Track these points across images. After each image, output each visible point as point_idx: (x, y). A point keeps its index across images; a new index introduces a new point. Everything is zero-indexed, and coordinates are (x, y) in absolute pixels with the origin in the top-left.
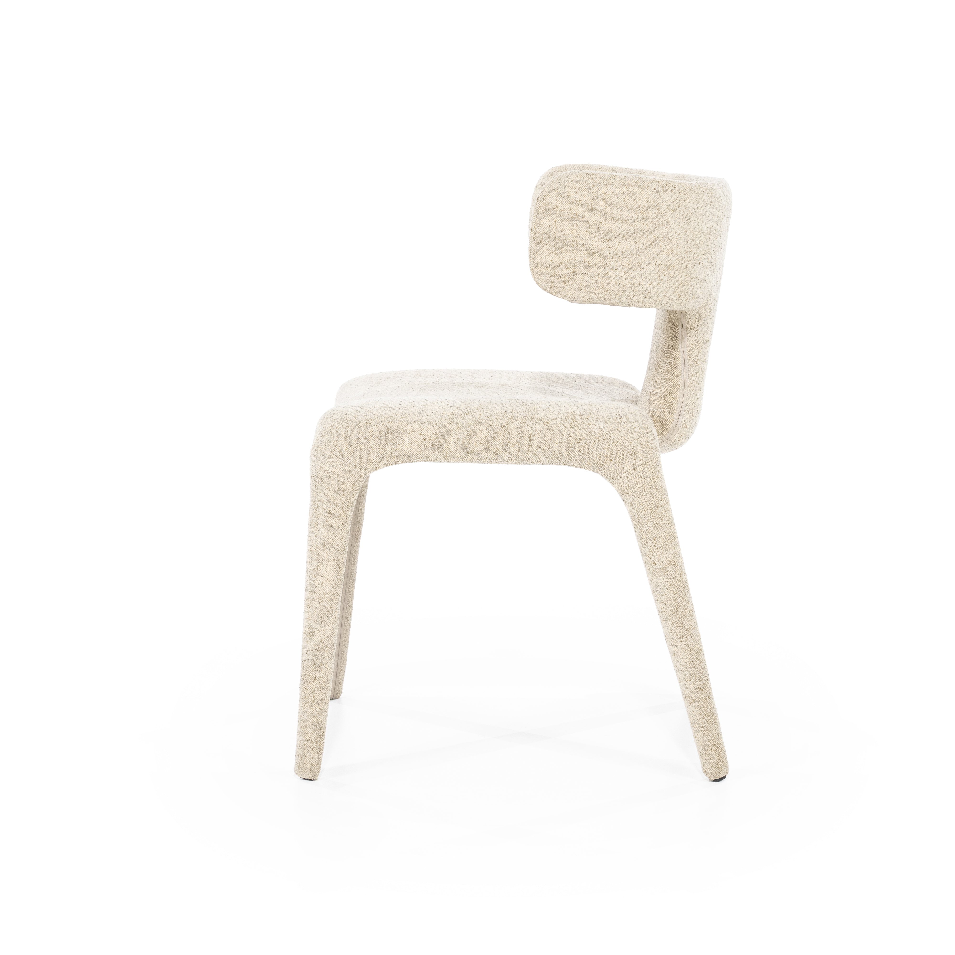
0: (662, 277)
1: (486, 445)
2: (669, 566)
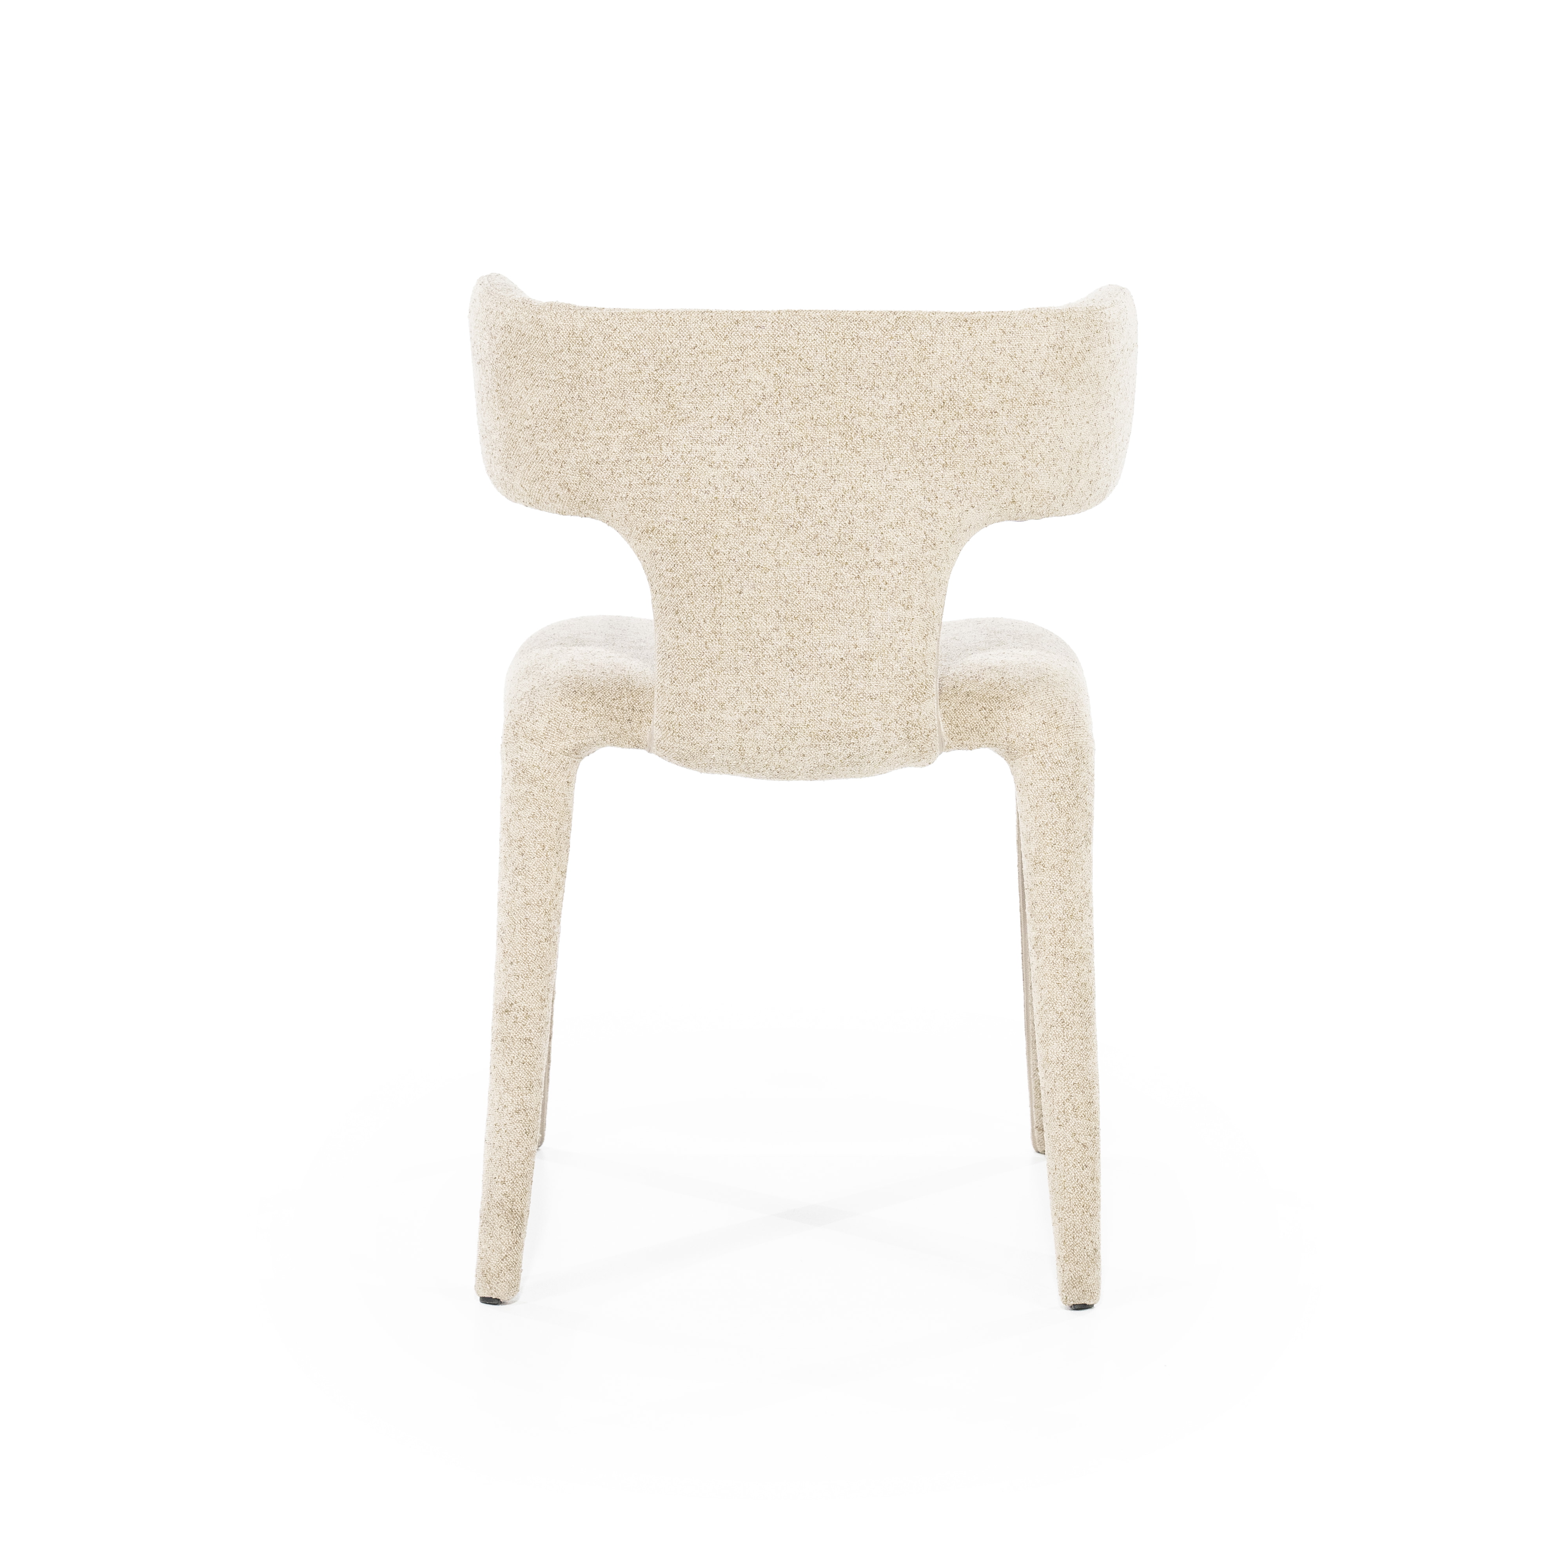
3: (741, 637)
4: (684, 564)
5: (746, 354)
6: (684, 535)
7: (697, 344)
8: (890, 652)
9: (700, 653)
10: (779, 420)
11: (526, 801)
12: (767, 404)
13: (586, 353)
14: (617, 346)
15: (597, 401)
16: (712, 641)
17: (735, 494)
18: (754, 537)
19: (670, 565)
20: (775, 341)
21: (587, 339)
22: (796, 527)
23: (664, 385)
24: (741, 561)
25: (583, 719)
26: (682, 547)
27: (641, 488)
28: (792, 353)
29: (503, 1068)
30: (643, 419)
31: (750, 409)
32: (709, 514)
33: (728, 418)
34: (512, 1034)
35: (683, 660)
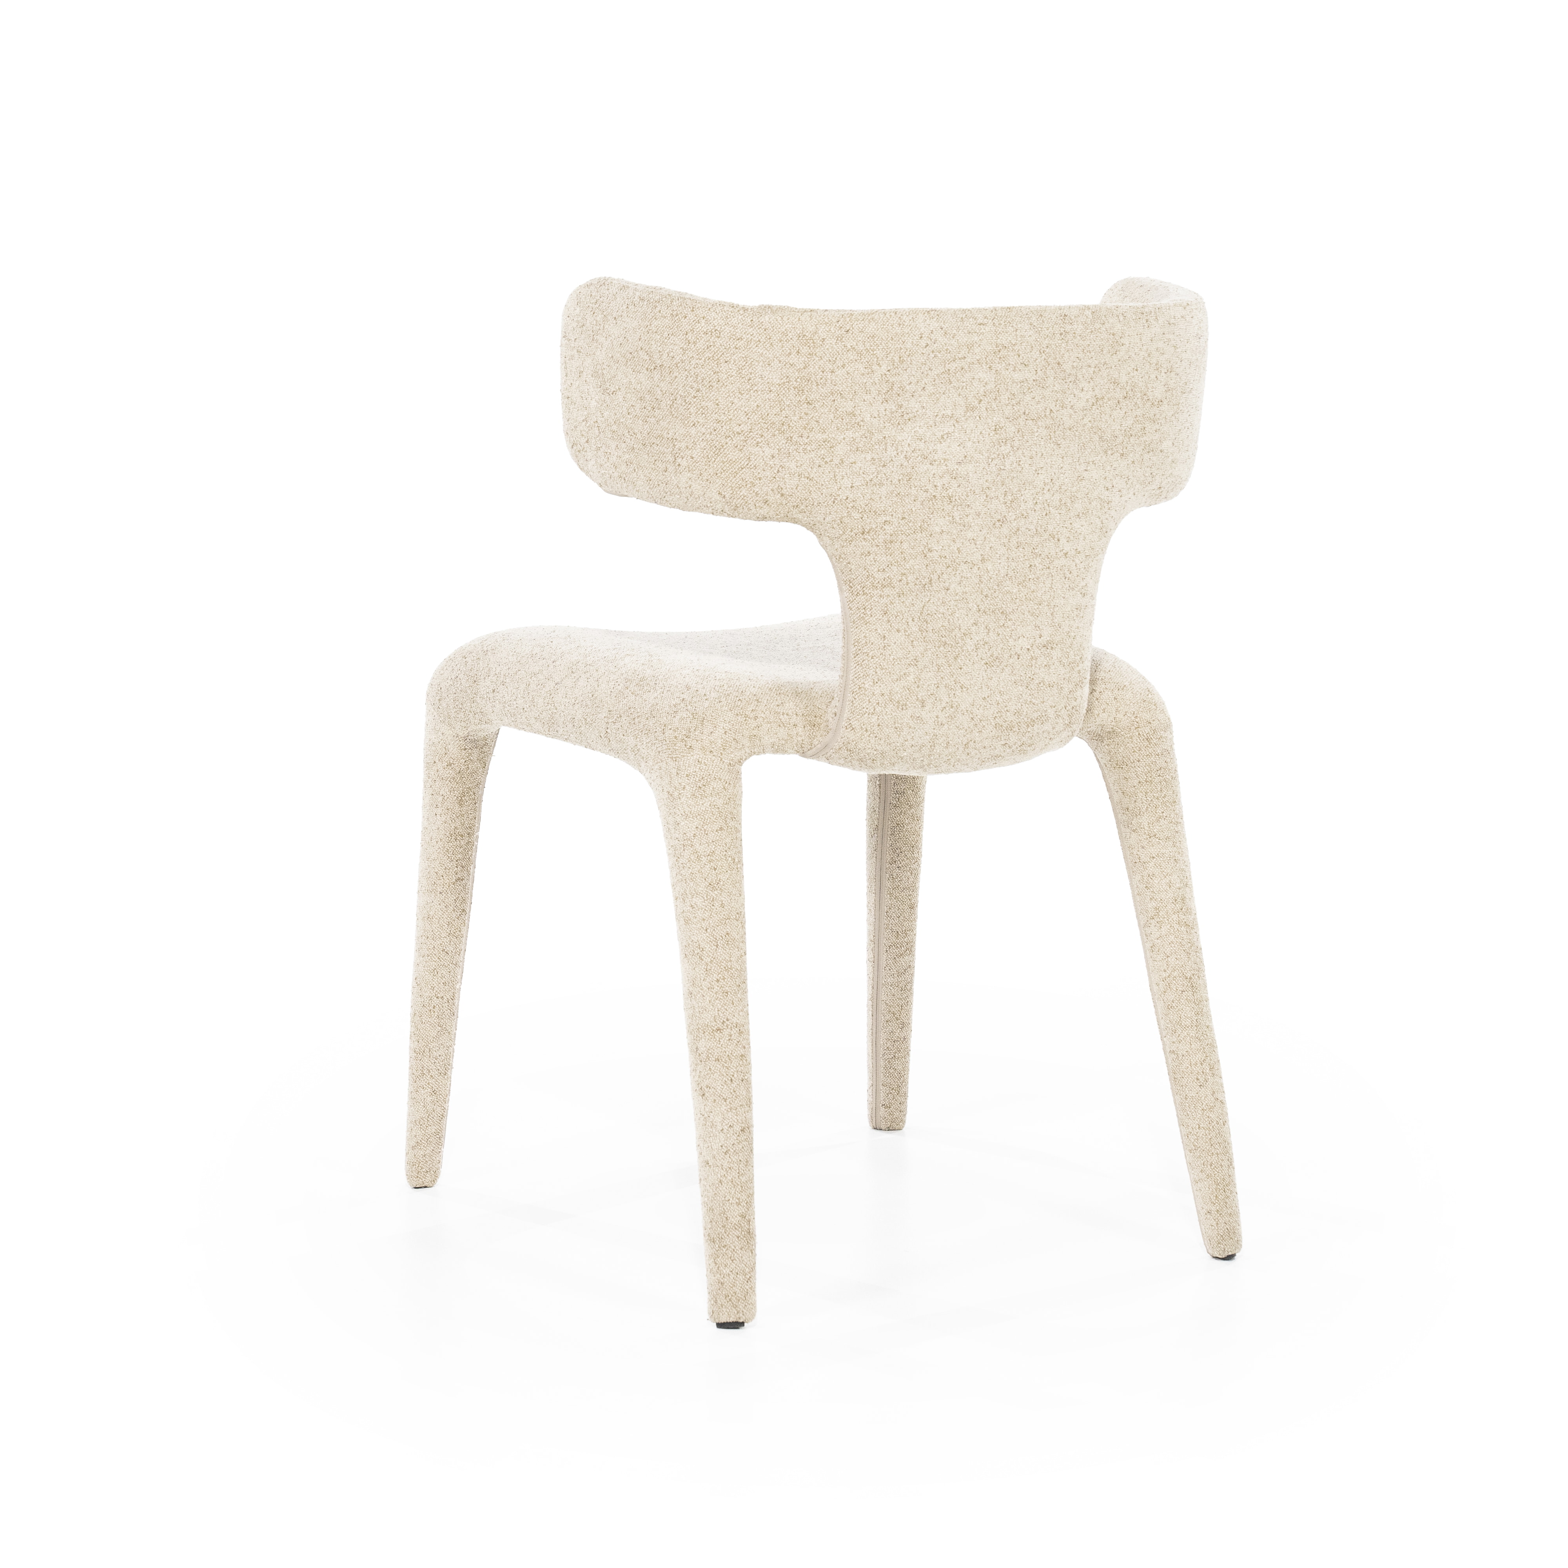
3: (945, 634)
4: (899, 563)
5: (972, 351)
6: (901, 535)
7: (929, 343)
8: (1067, 640)
9: (906, 652)
10: (996, 416)
11: (711, 814)
12: (987, 401)
13: (817, 355)
14: (850, 347)
15: (826, 403)
16: (918, 639)
17: (952, 491)
18: (965, 533)
19: (883, 565)
20: (997, 338)
21: (819, 341)
22: (1002, 521)
23: (895, 385)
24: (951, 558)
25: (756, 727)
26: (898, 546)
27: (863, 489)
28: (1012, 349)
29: (722, 1087)
30: (872, 420)
31: (971, 406)
32: (926, 512)
33: (951, 416)
34: (727, 1052)
35: (889, 660)
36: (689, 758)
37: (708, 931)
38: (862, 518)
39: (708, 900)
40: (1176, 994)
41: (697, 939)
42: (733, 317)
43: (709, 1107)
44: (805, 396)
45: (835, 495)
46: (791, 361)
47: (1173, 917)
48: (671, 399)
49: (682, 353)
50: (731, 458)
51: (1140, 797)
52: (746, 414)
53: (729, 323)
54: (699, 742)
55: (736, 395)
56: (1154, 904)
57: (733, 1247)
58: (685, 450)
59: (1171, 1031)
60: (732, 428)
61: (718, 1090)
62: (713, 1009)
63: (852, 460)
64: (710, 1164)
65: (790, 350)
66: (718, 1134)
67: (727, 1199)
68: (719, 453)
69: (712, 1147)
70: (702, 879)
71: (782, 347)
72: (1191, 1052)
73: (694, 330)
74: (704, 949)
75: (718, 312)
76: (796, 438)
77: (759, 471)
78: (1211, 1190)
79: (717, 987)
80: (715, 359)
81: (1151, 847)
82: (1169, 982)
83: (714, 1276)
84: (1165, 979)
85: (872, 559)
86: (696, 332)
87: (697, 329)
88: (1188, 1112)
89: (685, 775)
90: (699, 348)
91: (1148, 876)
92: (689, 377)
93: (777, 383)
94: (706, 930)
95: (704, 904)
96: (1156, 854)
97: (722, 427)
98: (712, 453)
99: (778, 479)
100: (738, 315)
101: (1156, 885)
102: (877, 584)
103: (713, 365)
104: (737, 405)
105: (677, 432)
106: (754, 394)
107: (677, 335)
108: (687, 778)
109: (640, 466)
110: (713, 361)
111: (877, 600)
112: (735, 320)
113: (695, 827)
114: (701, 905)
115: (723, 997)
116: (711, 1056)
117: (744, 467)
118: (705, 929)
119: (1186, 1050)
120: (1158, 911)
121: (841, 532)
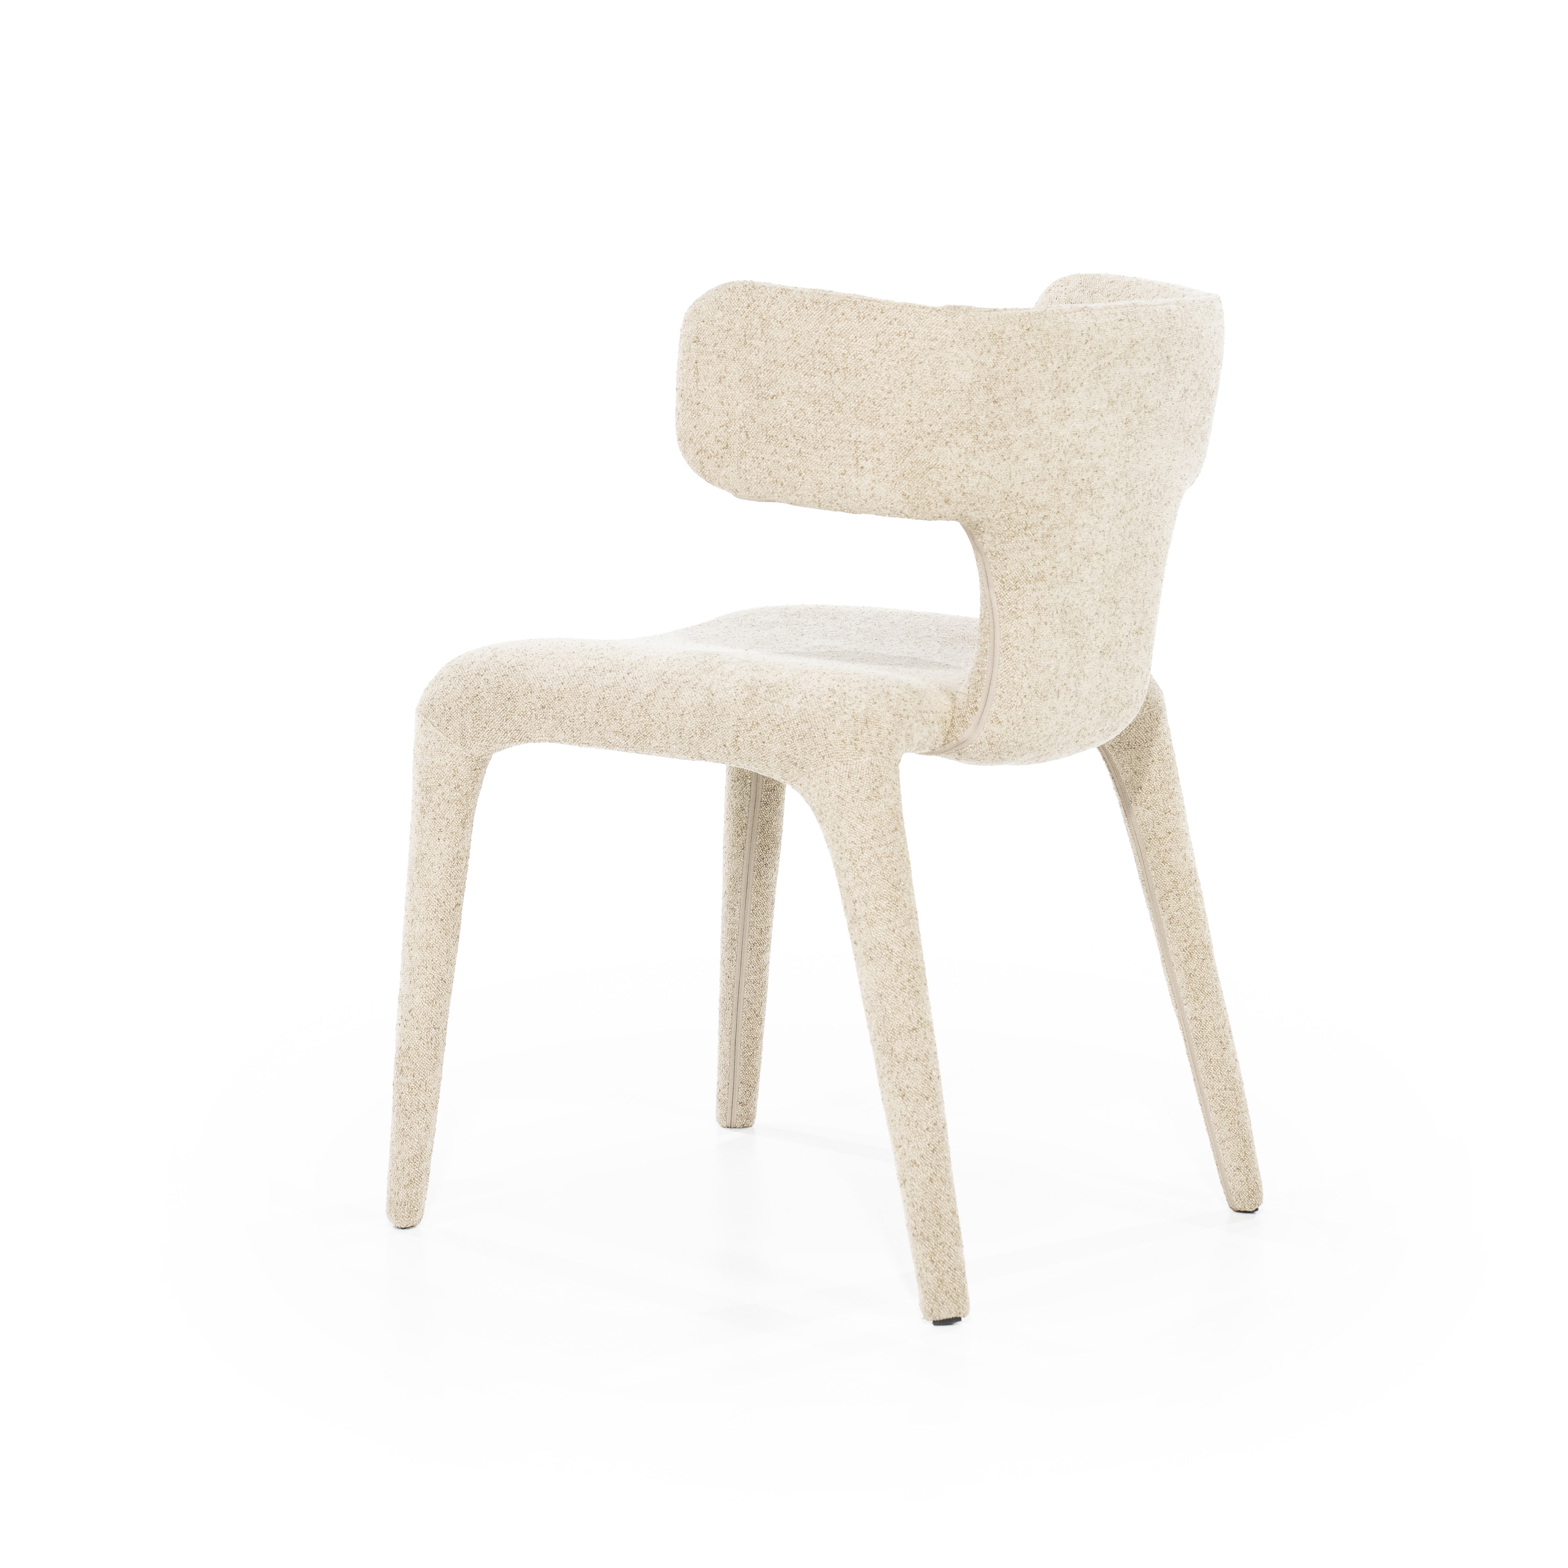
0: (862, 463)
1: (623, 722)
2: (875, 949)
5: (1116, 347)
6: (1055, 529)
7: (1088, 339)
10: (1127, 409)
11: (887, 815)
12: (1122, 394)
13: (1005, 353)
14: (1031, 345)
15: (1009, 401)
17: (1093, 484)
20: (1132, 334)
21: (1006, 340)
22: (1122, 512)
23: (1062, 381)
25: (909, 727)
28: (1141, 344)
29: (923, 1086)
33: (1098, 410)
34: (924, 1051)
36: (861, 760)
37: (896, 932)
38: (1027, 514)
39: (892, 902)
40: (1197, 963)
41: (884, 940)
42: (927, 318)
43: (911, 1107)
44: (992, 394)
45: (1008, 492)
46: (982, 361)
47: (1190, 889)
48: (857, 401)
49: (873, 355)
50: (920, 459)
51: (1154, 775)
52: (937, 414)
53: (923, 324)
54: (869, 744)
55: (929, 396)
56: (1172, 877)
57: (949, 1244)
58: (870, 452)
59: (1193, 999)
60: (923, 428)
61: (919, 1089)
62: (908, 1008)
63: (1025, 457)
64: (918, 1163)
65: (982, 349)
66: (924, 1133)
67: (938, 1196)
68: (909, 454)
69: (918, 1147)
70: (884, 880)
71: (975, 347)
72: (1214, 1017)
73: (886, 332)
74: (893, 950)
75: (910, 313)
76: (982, 436)
77: (946, 471)
78: (1240, 1147)
79: (908, 987)
80: (909, 360)
81: (1167, 823)
82: (1190, 952)
83: (932, 1274)
84: (1186, 949)
85: (1029, 554)
86: (888, 334)
87: (889, 330)
88: (1214, 1075)
89: (859, 778)
90: (892, 349)
91: (1164, 851)
92: (880, 379)
93: (969, 382)
94: (894, 931)
95: (889, 905)
96: (1172, 830)
97: (913, 428)
98: (901, 454)
99: (962, 478)
100: (931, 316)
101: (1173, 859)
102: (1031, 578)
103: (907, 366)
104: (930, 406)
105: (862, 434)
106: (947, 394)
107: (866, 337)
108: (860, 781)
109: (808, 470)
110: (907, 362)
111: (1029, 594)
112: (928, 321)
113: (872, 829)
114: (885, 907)
115: (915, 996)
116: (910, 1056)
117: (932, 468)
118: (892, 929)
119: (1209, 1016)
120: (1176, 884)
121: (1006, 528)
